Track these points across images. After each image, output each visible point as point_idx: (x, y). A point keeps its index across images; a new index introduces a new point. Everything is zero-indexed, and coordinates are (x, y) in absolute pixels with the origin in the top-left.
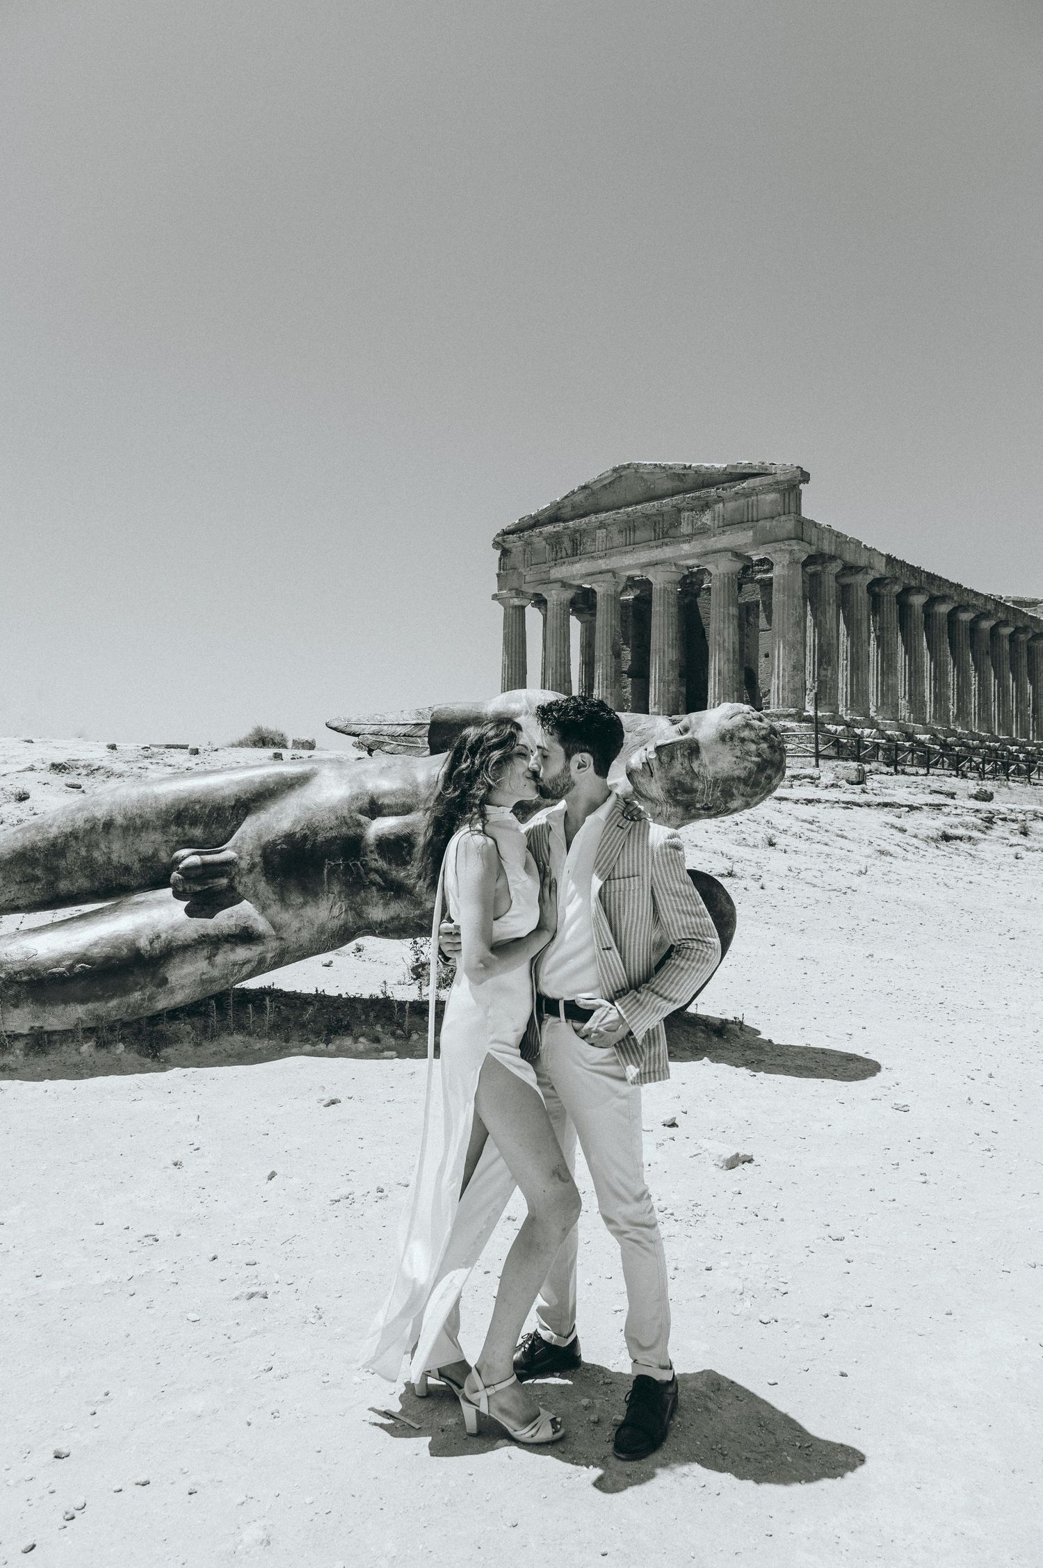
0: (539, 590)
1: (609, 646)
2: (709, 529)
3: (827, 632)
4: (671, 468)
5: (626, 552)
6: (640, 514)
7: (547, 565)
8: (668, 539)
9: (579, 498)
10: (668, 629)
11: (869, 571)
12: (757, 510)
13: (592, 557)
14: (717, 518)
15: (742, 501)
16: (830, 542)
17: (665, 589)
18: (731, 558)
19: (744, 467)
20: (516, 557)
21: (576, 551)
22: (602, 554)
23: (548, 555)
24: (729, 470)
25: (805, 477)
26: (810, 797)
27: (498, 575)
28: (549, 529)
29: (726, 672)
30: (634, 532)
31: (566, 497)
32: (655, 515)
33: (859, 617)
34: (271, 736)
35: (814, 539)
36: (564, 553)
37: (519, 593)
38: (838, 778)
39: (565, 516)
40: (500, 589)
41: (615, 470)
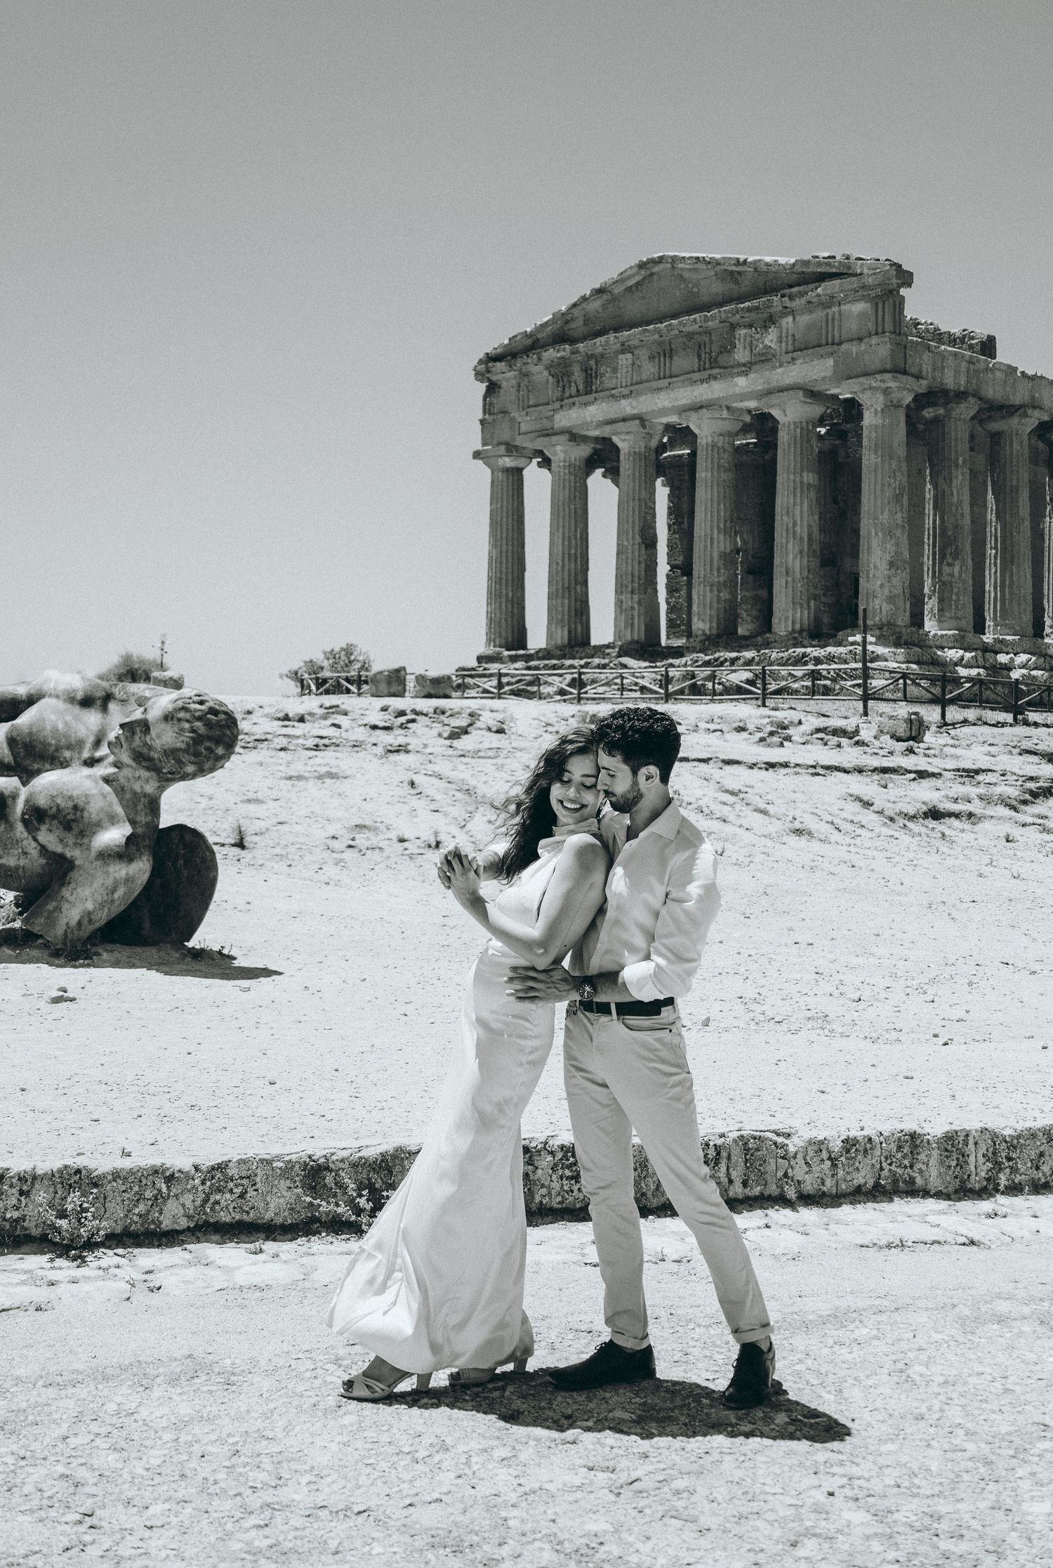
0: (539, 444)
1: (637, 528)
2: (774, 356)
3: (953, 509)
4: (717, 263)
5: (659, 389)
6: (677, 332)
7: (549, 407)
8: (717, 371)
9: (595, 305)
10: (719, 505)
11: (1030, 412)
12: (840, 326)
13: (613, 396)
14: (784, 339)
15: (819, 315)
16: (957, 372)
17: (714, 445)
18: (803, 399)
19: (819, 264)
20: (508, 395)
21: (590, 387)
22: (625, 391)
23: (552, 392)
24: (798, 268)
25: (906, 278)
26: (773, 760)
27: (482, 422)
28: (551, 354)
29: (798, 570)
30: (671, 358)
31: (575, 305)
32: (700, 333)
33: (1014, 483)
34: (144, 667)
35: (927, 369)
36: (574, 390)
37: (511, 449)
38: (882, 731)
39: (576, 334)
40: (484, 444)
41: (642, 265)
